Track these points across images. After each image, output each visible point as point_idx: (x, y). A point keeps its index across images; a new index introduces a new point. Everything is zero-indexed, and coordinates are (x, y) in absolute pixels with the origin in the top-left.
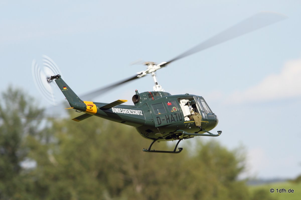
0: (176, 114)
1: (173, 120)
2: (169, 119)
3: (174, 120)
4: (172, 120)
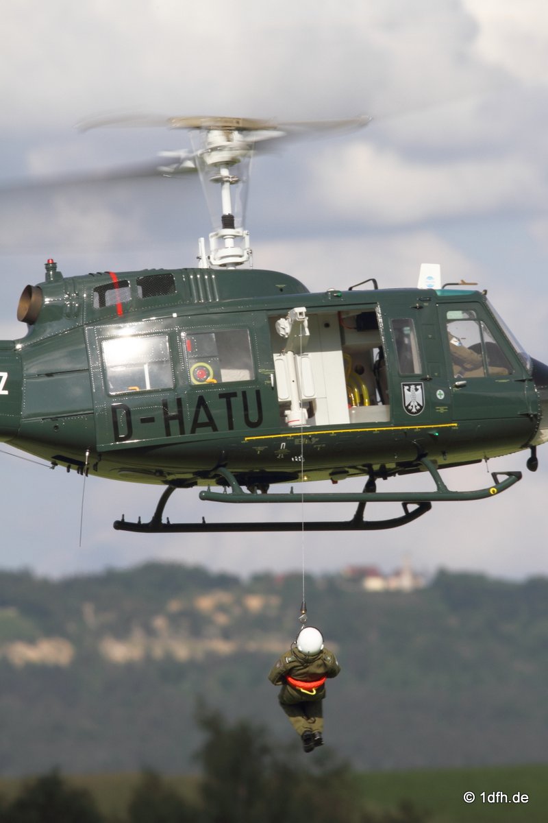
0: (234, 395)
1: (203, 425)
2: (180, 417)
3: (211, 423)
4: (196, 425)
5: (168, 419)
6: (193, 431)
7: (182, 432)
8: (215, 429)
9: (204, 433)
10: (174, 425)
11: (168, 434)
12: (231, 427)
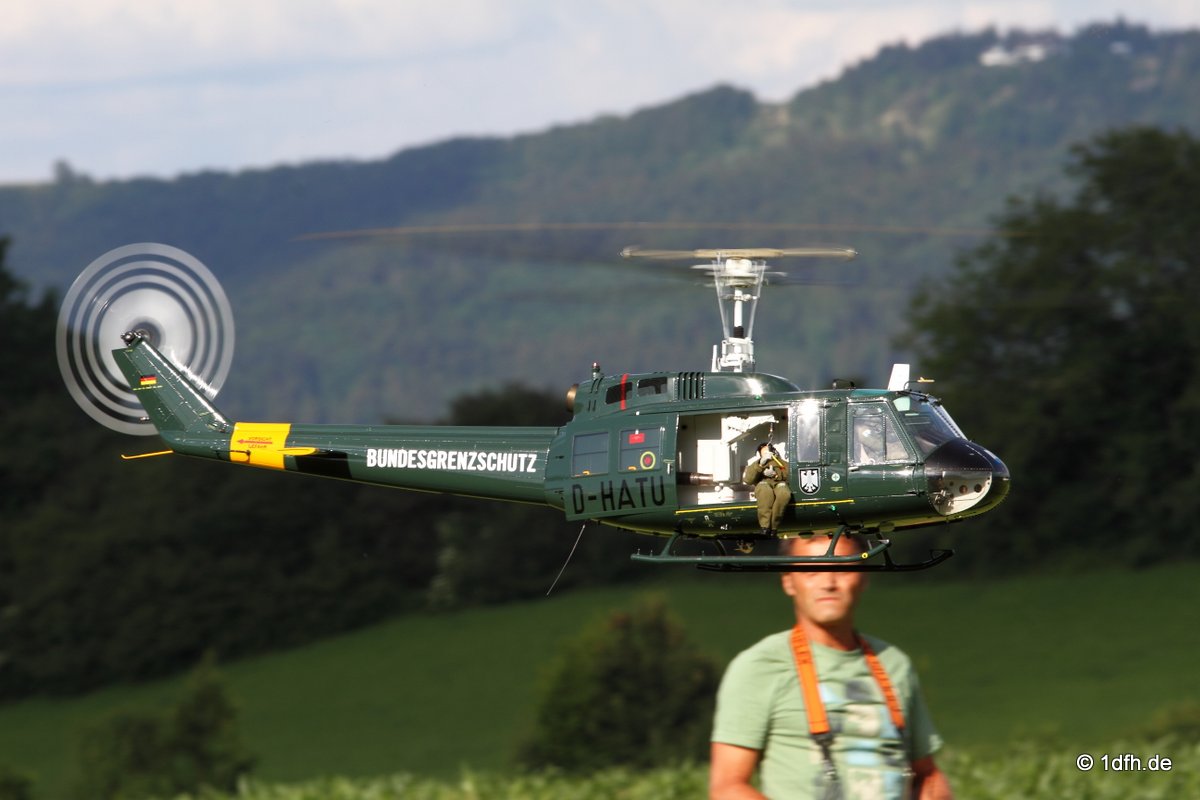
0: (645, 479)
1: (626, 503)
3: (630, 502)
5: (604, 497)
6: (620, 508)
7: (613, 508)
8: (634, 506)
9: (627, 510)
10: (608, 501)
11: (605, 510)
12: (644, 505)
